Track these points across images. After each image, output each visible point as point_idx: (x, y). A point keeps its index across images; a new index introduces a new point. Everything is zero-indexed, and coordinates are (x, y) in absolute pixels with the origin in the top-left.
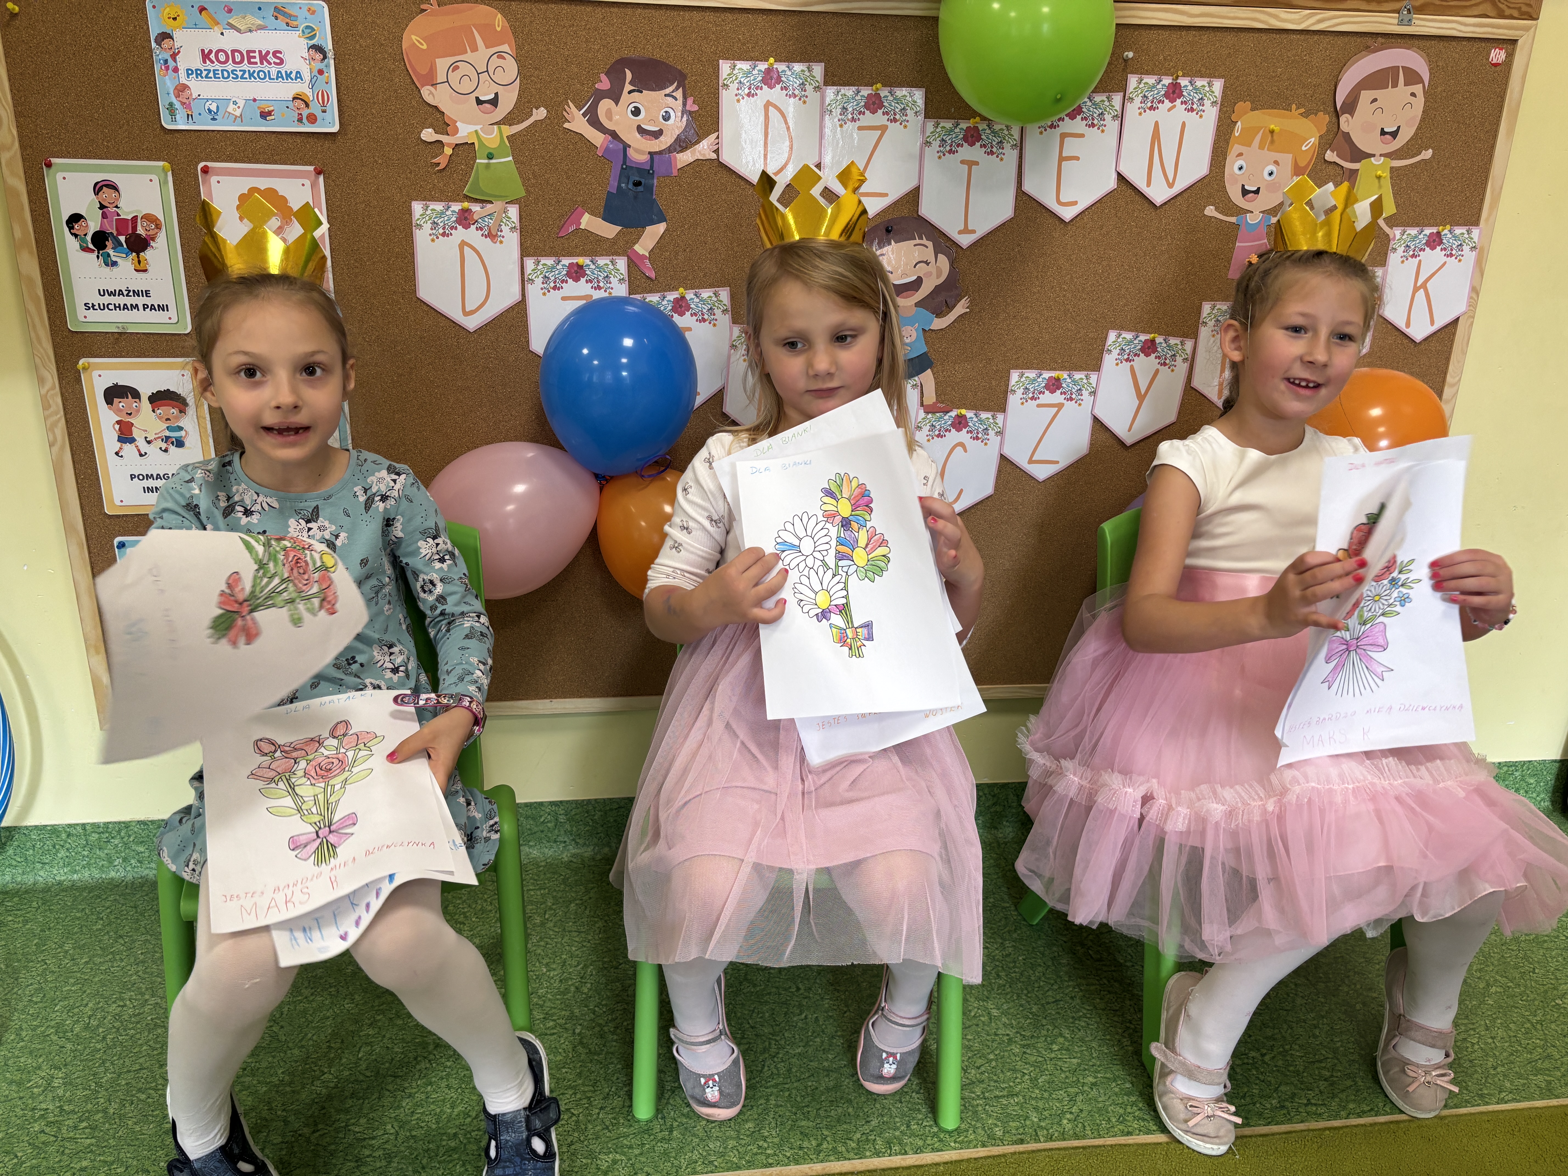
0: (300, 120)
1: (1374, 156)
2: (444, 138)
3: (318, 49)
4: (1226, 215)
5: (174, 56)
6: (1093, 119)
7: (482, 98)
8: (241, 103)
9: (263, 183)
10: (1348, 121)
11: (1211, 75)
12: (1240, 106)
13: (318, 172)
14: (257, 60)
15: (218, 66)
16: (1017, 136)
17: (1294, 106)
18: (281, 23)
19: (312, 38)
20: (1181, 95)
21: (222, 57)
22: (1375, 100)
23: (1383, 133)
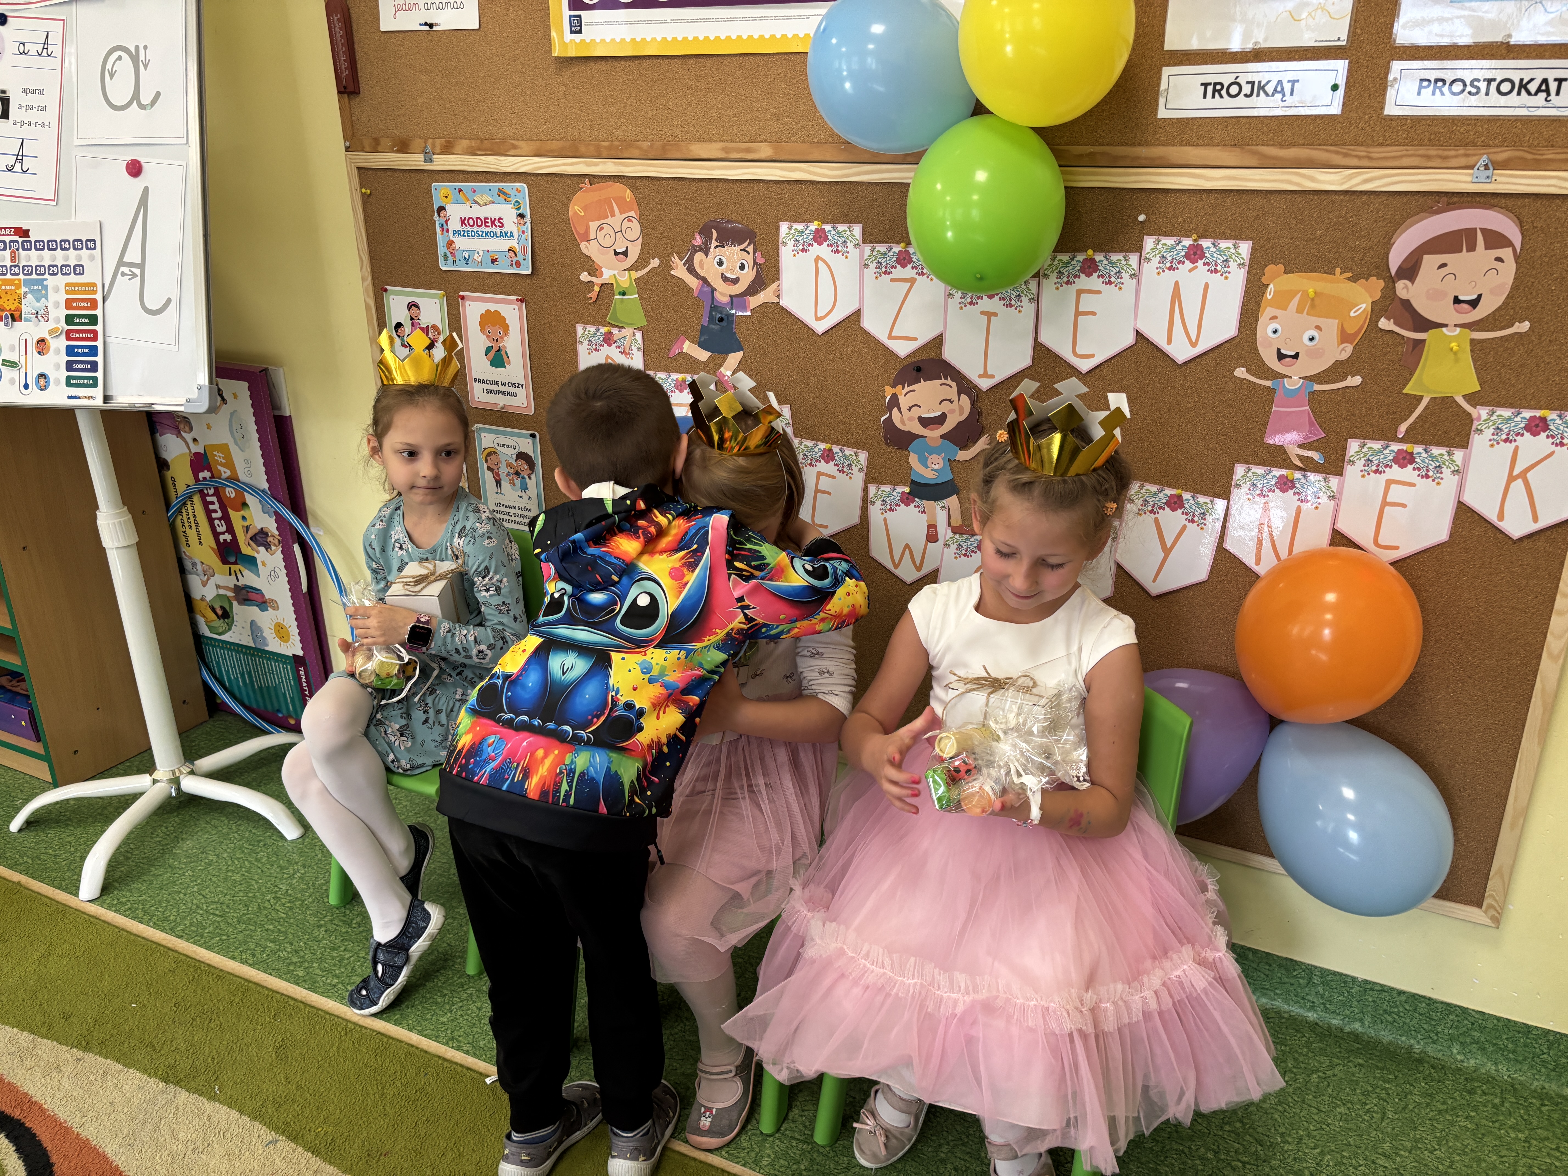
0: (512, 265)
1: (1446, 326)
2: (595, 280)
3: (522, 216)
4: (1260, 378)
5: (447, 221)
6: (1110, 277)
7: (618, 251)
8: (481, 253)
9: (493, 307)
10: (1406, 287)
11: (1237, 235)
12: (1271, 269)
13: (522, 301)
14: (489, 224)
15: (470, 229)
16: (1034, 290)
17: (1338, 270)
18: (502, 199)
19: (518, 209)
20: (1202, 256)
21: (471, 222)
22: (1444, 265)
23: (1457, 301)
